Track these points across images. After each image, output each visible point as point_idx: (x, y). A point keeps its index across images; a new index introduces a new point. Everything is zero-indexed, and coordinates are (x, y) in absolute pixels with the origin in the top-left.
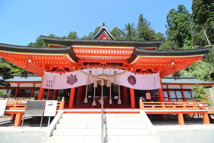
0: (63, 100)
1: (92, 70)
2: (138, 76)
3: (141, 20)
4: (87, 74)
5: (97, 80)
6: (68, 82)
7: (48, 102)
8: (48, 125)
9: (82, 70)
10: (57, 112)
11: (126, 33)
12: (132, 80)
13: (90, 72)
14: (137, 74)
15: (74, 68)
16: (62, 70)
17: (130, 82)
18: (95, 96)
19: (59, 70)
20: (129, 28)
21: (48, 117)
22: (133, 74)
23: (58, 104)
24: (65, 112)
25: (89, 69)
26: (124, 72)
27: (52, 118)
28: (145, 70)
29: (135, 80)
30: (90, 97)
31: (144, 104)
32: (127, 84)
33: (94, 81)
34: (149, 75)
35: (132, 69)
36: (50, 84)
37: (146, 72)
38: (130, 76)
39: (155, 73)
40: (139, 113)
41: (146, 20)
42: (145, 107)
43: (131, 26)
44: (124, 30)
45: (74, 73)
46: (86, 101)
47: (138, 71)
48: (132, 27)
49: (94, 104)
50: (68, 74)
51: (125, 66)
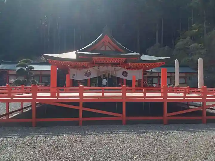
4: (96, 70)
6: (85, 75)
9: (93, 67)
12: (125, 74)
14: (128, 70)
15: (89, 66)
16: (81, 67)
17: (123, 75)
25: (98, 67)
26: (120, 69)
33: (101, 74)
34: (136, 71)
35: (125, 67)
36: (74, 76)
37: (135, 68)
39: (140, 69)
45: (89, 69)
50: (85, 70)
51: (121, 64)
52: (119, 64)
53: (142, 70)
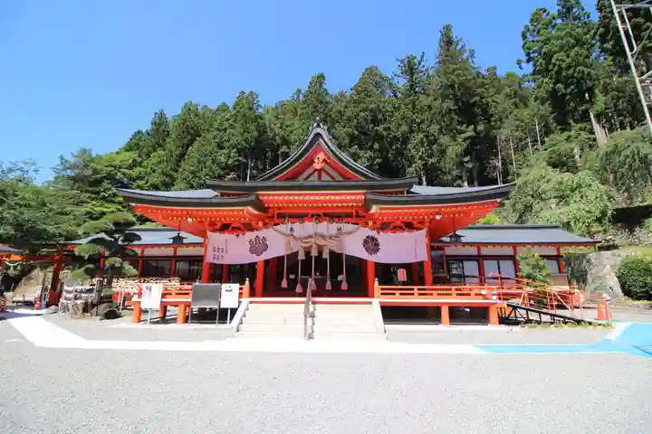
0: (247, 282)
1: (293, 226)
2: (383, 238)
3: (448, 42)
4: (284, 234)
5: (304, 245)
6: (252, 251)
7: (225, 286)
8: (228, 321)
9: (276, 227)
10: (240, 302)
11: (400, 86)
12: (371, 244)
13: (292, 229)
14: (381, 233)
15: (261, 224)
16: (239, 229)
17: (367, 249)
18: (301, 275)
19: (233, 228)
20: (410, 68)
21: (227, 309)
22: (373, 233)
23: (241, 289)
24: (251, 302)
25: (290, 225)
26: (357, 230)
27: (234, 311)
28: (399, 223)
29: (377, 245)
30: (292, 277)
31: (382, 289)
32: (362, 253)
33: (297, 247)
34: (406, 234)
35: (371, 223)
36: (220, 254)
37: (401, 228)
38: (368, 237)
39: (418, 229)
40: (371, 303)
41: (461, 43)
42: (382, 294)
43: (416, 61)
44: (396, 78)
45: (261, 234)
46: (284, 284)
47: (384, 227)
48: (420, 64)
49: (299, 289)
50: (250, 235)
51: (357, 216)
52: (350, 216)
53: (423, 232)
